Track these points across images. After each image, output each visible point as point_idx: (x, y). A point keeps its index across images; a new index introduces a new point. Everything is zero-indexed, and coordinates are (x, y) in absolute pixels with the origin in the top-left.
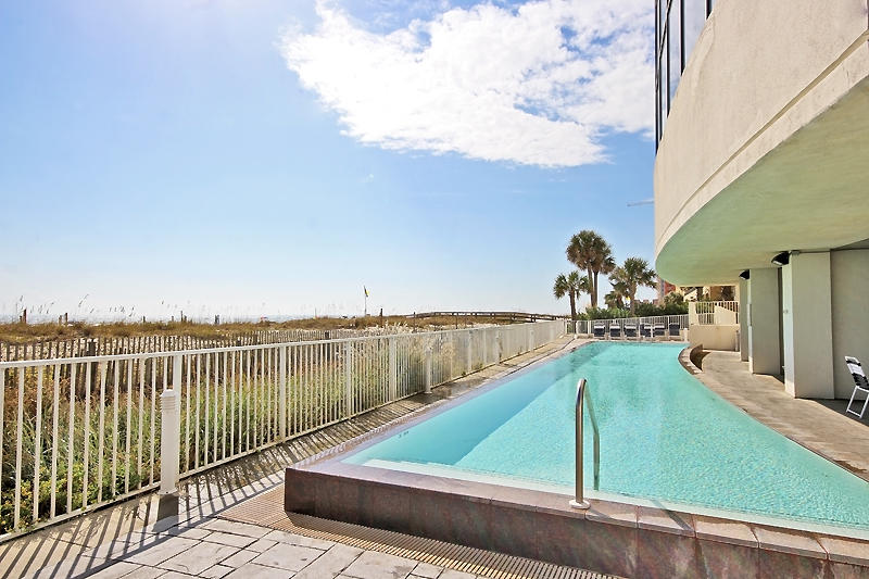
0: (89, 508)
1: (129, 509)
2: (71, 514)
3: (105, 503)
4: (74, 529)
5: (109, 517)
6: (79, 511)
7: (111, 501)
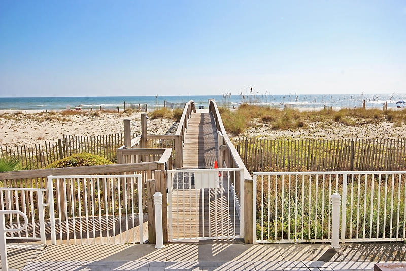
0: (297, 241)
1: (312, 248)
2: (289, 241)
3: (304, 241)
4: (287, 248)
5: (302, 248)
6: (293, 241)
7: (307, 241)
